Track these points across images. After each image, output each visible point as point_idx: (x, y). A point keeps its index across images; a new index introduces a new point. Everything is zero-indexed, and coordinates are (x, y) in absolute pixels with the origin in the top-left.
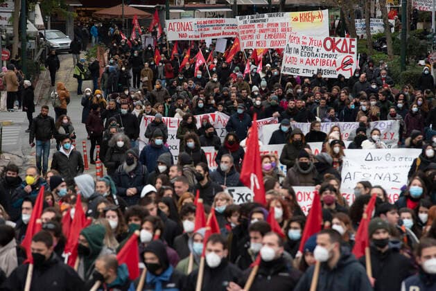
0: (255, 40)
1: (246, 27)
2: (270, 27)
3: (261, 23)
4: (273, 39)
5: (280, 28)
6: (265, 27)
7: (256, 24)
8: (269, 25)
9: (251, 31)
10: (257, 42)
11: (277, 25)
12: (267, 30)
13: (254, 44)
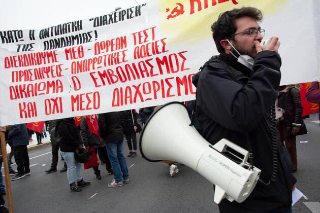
0: (66, 95)
1: (30, 60)
2: (104, 53)
3: (76, 46)
4: (119, 85)
5: (130, 48)
6: (89, 55)
7: (60, 51)
8: (99, 47)
9: (48, 70)
10: (74, 100)
11: (123, 41)
12: (94, 61)
13: (67, 104)
